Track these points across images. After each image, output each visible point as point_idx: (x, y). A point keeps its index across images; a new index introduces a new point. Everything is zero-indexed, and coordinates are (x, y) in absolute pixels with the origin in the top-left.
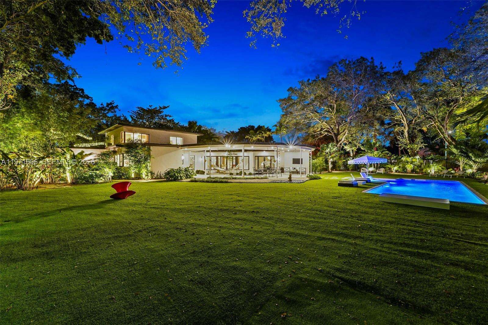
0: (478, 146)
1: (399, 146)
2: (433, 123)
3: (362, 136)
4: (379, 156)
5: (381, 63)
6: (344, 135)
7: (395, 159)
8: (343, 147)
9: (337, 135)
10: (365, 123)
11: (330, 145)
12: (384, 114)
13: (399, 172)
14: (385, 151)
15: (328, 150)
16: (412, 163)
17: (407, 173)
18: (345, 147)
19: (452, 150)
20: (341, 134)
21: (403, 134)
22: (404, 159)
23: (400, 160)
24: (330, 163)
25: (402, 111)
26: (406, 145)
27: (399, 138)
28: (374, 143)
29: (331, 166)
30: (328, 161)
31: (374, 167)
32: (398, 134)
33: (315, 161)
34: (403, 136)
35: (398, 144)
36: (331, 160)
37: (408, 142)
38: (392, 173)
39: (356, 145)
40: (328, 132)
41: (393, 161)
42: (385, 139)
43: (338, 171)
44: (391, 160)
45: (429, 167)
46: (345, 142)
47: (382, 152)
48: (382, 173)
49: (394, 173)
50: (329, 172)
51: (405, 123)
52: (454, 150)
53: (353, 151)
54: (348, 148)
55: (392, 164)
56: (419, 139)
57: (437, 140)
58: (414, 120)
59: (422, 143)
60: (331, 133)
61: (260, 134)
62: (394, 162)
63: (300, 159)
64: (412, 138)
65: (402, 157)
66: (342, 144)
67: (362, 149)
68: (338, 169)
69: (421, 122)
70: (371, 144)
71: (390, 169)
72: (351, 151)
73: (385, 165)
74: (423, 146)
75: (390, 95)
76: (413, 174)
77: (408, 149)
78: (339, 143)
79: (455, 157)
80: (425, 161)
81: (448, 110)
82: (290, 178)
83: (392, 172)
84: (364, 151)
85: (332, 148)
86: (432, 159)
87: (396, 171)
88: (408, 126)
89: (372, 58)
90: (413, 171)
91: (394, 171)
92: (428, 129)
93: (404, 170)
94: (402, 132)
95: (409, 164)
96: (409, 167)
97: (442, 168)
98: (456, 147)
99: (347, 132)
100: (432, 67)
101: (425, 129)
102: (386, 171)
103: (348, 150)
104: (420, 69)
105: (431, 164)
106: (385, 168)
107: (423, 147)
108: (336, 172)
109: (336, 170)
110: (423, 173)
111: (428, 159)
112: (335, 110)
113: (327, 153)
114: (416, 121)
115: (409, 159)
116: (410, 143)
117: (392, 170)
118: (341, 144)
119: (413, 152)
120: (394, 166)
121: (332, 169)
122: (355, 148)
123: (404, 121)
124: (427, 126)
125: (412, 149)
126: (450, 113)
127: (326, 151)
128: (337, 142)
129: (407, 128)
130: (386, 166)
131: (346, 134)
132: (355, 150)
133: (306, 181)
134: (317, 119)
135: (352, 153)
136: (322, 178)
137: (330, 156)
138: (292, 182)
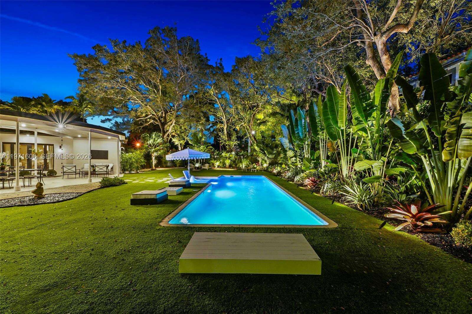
0: (269, 145)
1: (221, 142)
2: (243, 124)
3: (190, 129)
4: (205, 150)
6: (171, 124)
7: (217, 155)
8: (171, 140)
9: (164, 124)
10: (193, 116)
11: (154, 135)
12: (209, 110)
13: (220, 168)
14: (209, 146)
15: (151, 142)
16: (229, 158)
17: (226, 168)
18: (174, 140)
20: (168, 124)
21: (223, 130)
22: (224, 154)
23: (221, 156)
24: (154, 158)
25: (222, 109)
26: (225, 141)
27: (220, 134)
28: (200, 137)
29: (155, 162)
30: (151, 155)
31: (200, 163)
32: (220, 131)
33: (128, 155)
34: (223, 133)
35: (219, 140)
36: (155, 154)
37: (227, 138)
38: (215, 169)
39: (184, 138)
40: (154, 119)
41: (216, 156)
42: (210, 135)
43: (164, 168)
44: (214, 155)
45: (241, 162)
46: (173, 134)
47: (207, 147)
48: (206, 169)
49: (216, 169)
50: (152, 170)
51: (224, 120)
52: (256, 148)
53: (181, 144)
54: (176, 141)
55: (215, 159)
56: (234, 137)
57: (245, 139)
59: (236, 140)
60: (157, 121)
61: (36, 107)
62: (217, 158)
63: (106, 151)
64: (229, 135)
65: (222, 153)
66: (170, 136)
67: (190, 142)
68: (164, 165)
69: (235, 122)
70: (198, 138)
71: (213, 164)
72: (179, 145)
73: (210, 160)
74: (237, 143)
75: (214, 90)
76: (231, 168)
77: (227, 145)
78: (166, 135)
79: (257, 153)
80: (238, 157)
81: (253, 114)
82: (39, 191)
83: (215, 167)
84: (192, 145)
85: (156, 139)
86: (242, 155)
87: (218, 166)
88: (227, 123)
90: (230, 166)
91: (216, 166)
92: (240, 128)
93: (223, 165)
96: (228, 162)
97: (249, 163)
98: (257, 146)
99: (174, 122)
100: (243, 70)
101: (238, 128)
102: (210, 166)
103: (176, 143)
104: (236, 69)
105: (243, 160)
106: (209, 163)
108: (161, 169)
109: (162, 167)
110: (237, 167)
111: (240, 155)
112: (160, 93)
113: (150, 145)
114: (232, 120)
115: (228, 155)
116: (228, 140)
117: (215, 165)
118: (168, 136)
119: (230, 148)
120: (217, 162)
121: (156, 166)
122: (183, 142)
124: (239, 126)
126: (253, 116)
127: (148, 142)
128: (164, 133)
129: (226, 126)
130: (210, 162)
131: (173, 124)
132: (183, 143)
133: (84, 193)
134: (138, 100)
135: (181, 146)
136: (127, 183)
137: (154, 149)
138: (43, 200)
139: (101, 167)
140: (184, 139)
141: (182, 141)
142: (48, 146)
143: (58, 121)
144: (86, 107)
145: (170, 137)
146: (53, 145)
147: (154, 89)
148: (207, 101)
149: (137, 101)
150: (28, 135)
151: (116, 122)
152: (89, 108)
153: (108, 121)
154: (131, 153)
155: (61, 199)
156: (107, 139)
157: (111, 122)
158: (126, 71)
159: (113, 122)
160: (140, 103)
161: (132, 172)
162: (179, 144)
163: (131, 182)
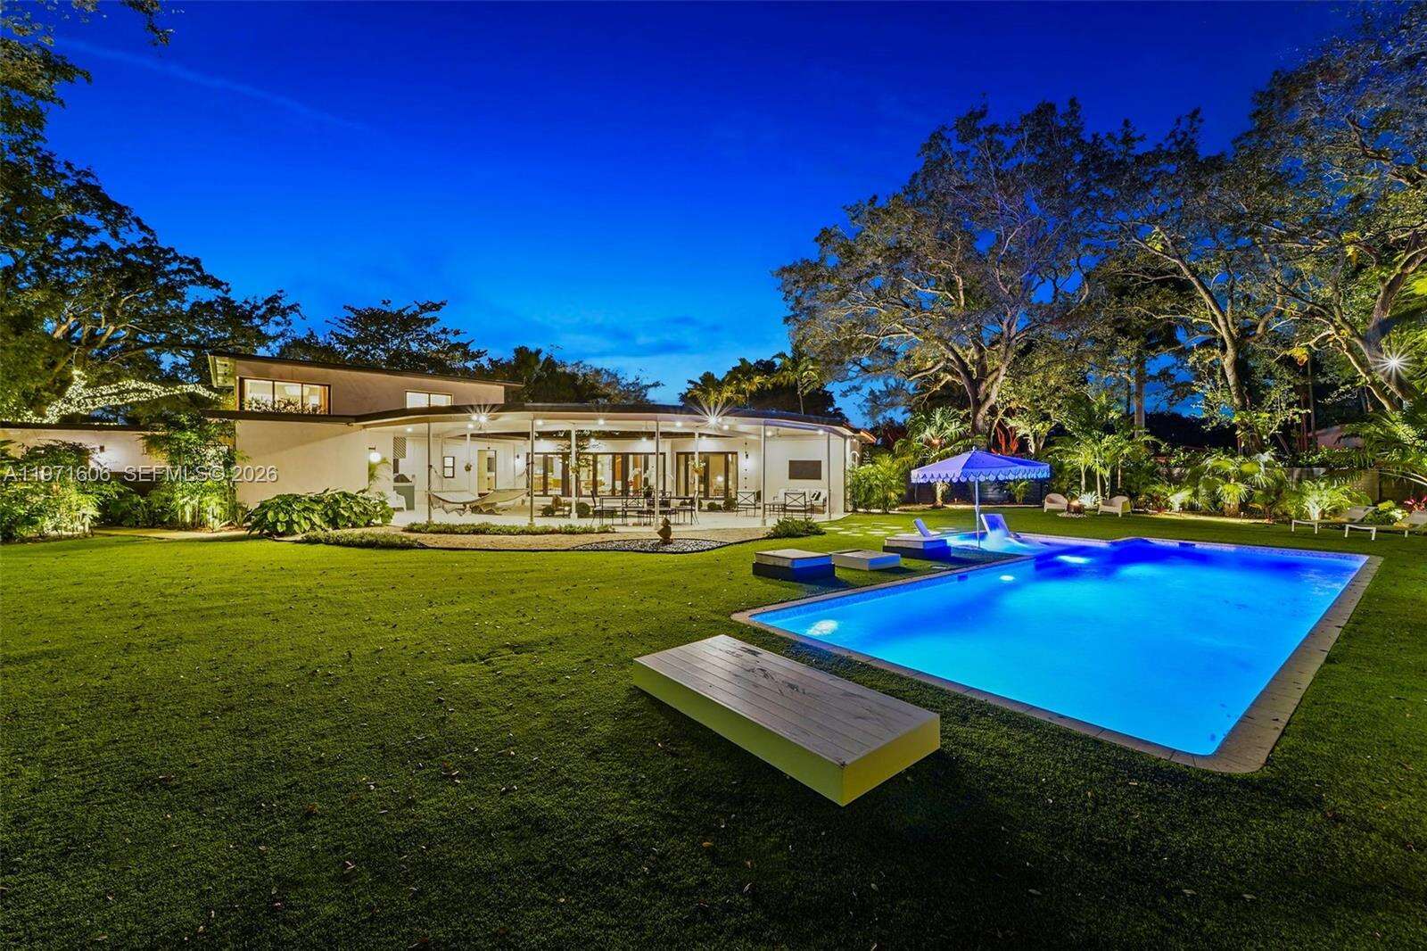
2: (1331, 330)
5: (1126, 123)
6: (996, 379)
7: (1186, 464)
8: (1002, 423)
9: (977, 382)
11: (939, 416)
13: (1194, 511)
14: (1140, 435)
15: (929, 433)
16: (1242, 477)
17: (1223, 515)
18: (1012, 423)
19: (1394, 428)
20: (989, 379)
22: (1213, 462)
23: (1199, 468)
25: (1207, 293)
26: (1227, 412)
28: (1101, 407)
29: (944, 487)
37: (1236, 401)
38: (1166, 516)
39: (1048, 414)
41: (1176, 471)
46: (1014, 405)
48: (1117, 514)
49: (1175, 514)
50: (935, 507)
51: (1223, 334)
53: (1036, 435)
54: (1020, 426)
55: (1170, 480)
56: (1279, 393)
57: (1343, 393)
58: (1262, 324)
59: (1290, 405)
62: (1181, 476)
63: (819, 463)
64: (1252, 388)
65: (1208, 457)
66: (999, 413)
67: (1068, 428)
69: (1288, 331)
71: (1158, 499)
72: (1031, 437)
74: (1296, 417)
75: (1163, 235)
76: (1243, 517)
77: (1236, 426)
78: (984, 410)
79: (1404, 455)
80: (1297, 471)
81: (1383, 280)
82: (666, 531)
83: (1168, 507)
84: (1071, 435)
85: (947, 425)
87: (1185, 508)
88: (1237, 344)
89: (1073, 102)
90: (1245, 508)
91: (1174, 506)
92: (1313, 355)
93: (1211, 503)
94: (1210, 369)
95: (1232, 480)
96: (1232, 493)
97: (1351, 499)
99: (1004, 371)
101: (1300, 353)
103: (1021, 433)
105: (1309, 485)
107: (1293, 420)
108: (960, 507)
110: (1277, 514)
111: (1310, 465)
112: (962, 297)
113: (928, 443)
114: (1267, 325)
115: (1229, 465)
116: (1243, 407)
117: (1171, 502)
119: (1252, 437)
120: (1177, 491)
121: (949, 498)
122: (1044, 426)
123: (1219, 327)
124: (1311, 343)
125: (1248, 428)
126: (1391, 288)
127: (923, 435)
128: (978, 403)
129: (1231, 353)
131: (1002, 378)
132: (1044, 432)
133: (730, 544)
134: (905, 330)
135: (1035, 441)
136: (824, 533)
137: (937, 453)
138: (669, 548)
139: (795, 497)
140: (1046, 417)
141: (1038, 427)
142: (730, 456)
143: (708, 411)
144: (805, 370)
145: (999, 417)
146: (736, 453)
147: (946, 293)
148: (1146, 280)
149: (905, 333)
150: (644, 439)
151: (872, 392)
152: (812, 370)
153: (854, 392)
154: (871, 466)
155: (695, 549)
156: (817, 435)
157: (860, 392)
158: (868, 270)
159: (865, 391)
160: (912, 337)
161: (872, 511)
162: (1031, 435)
163: (835, 532)
